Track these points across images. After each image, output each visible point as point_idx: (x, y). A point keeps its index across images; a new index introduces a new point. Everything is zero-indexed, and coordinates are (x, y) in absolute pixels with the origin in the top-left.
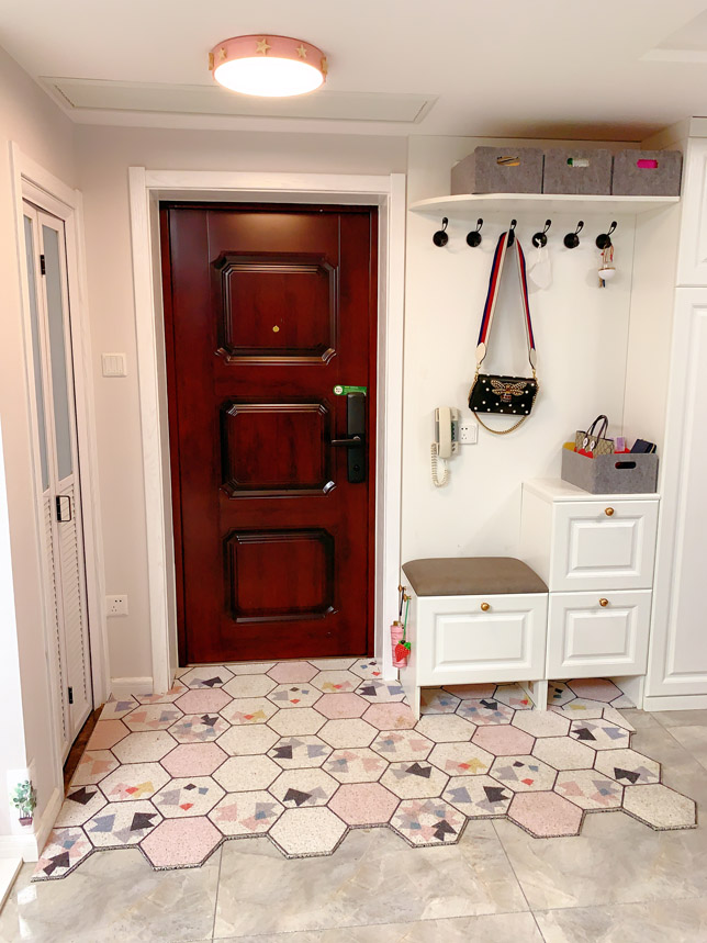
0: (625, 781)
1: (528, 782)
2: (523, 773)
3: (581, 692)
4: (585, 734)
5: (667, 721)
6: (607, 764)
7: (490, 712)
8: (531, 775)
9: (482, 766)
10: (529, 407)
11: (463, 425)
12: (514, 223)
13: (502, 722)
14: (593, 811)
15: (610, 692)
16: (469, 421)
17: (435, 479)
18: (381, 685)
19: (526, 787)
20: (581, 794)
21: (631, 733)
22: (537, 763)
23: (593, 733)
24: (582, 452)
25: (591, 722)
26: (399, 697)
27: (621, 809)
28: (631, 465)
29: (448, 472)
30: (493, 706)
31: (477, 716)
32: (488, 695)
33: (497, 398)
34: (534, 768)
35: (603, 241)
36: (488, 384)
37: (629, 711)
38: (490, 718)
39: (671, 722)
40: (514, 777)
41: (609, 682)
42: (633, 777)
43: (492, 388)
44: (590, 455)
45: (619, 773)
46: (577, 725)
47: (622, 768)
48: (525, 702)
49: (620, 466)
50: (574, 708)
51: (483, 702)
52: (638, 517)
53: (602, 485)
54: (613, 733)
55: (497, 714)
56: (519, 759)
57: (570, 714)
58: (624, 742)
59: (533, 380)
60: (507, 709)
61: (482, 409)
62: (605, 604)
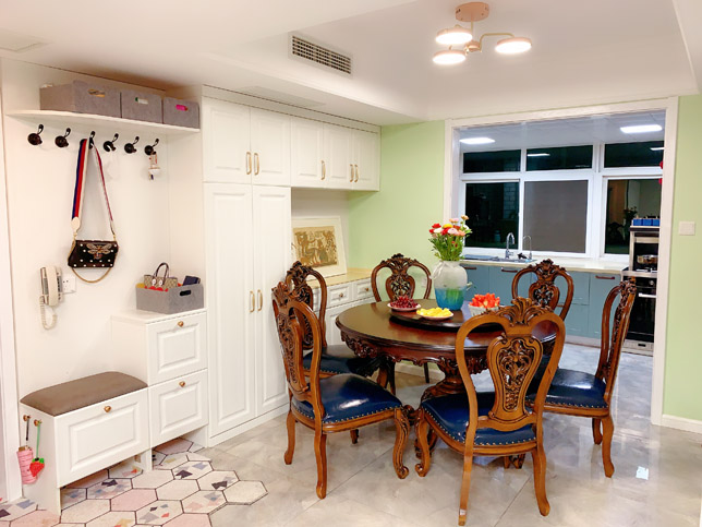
0: (221, 488)
1: (166, 515)
2: (159, 512)
3: (168, 451)
4: (184, 474)
5: (225, 448)
6: (206, 483)
7: (113, 487)
8: (165, 511)
9: (130, 521)
10: (113, 262)
11: (64, 279)
12: (93, 133)
13: (126, 489)
14: (213, 512)
15: (184, 445)
16: (69, 275)
17: (44, 324)
18: (10, 506)
19: (167, 519)
20: (201, 506)
21: (210, 462)
22: (165, 503)
23: (188, 471)
24: (153, 288)
25: (185, 465)
26: (33, 507)
27: (227, 503)
28: (188, 293)
29: (55, 316)
30: (113, 483)
31: (105, 493)
32: (105, 477)
33: (91, 256)
34: (165, 506)
35: (149, 150)
36: (85, 247)
37: (202, 450)
38: (116, 491)
39: (228, 448)
40: (155, 517)
41: (180, 439)
42: (224, 484)
43: (87, 249)
44: (160, 289)
45: (216, 486)
46: (176, 471)
47: (216, 482)
48: (135, 471)
49: (182, 294)
50: (168, 462)
51: (104, 484)
52: (196, 325)
53: (174, 308)
54: (200, 466)
55: (120, 486)
56: (153, 506)
57: (170, 466)
58: (209, 468)
59: (115, 243)
60: (124, 481)
61: (80, 266)
62: (183, 385)
